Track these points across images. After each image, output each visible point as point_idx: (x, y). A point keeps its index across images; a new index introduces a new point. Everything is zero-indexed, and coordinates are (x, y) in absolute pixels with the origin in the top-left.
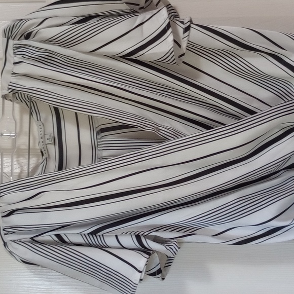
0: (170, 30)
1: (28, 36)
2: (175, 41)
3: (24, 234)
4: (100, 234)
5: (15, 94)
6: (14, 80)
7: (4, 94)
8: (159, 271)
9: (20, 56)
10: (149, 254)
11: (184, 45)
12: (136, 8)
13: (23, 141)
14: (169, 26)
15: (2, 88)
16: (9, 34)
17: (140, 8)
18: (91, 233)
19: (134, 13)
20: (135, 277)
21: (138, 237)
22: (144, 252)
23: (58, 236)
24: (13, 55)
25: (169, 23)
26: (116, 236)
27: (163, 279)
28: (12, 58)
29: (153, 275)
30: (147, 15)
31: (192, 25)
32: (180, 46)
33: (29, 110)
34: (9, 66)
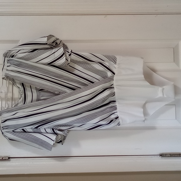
0: (64, 55)
1: (13, 57)
2: (66, 59)
3: (10, 129)
4: (39, 128)
5: (7, 77)
6: (7, 72)
7: (3, 77)
8: (61, 141)
9: (10, 64)
10: (57, 135)
11: (69, 60)
12: (52, 46)
13: (10, 95)
14: (64, 54)
15: (2, 75)
16: (5, 56)
17: (54, 47)
18: (35, 128)
19: (52, 48)
20: (52, 143)
21: (53, 129)
22: (55, 134)
23: (23, 130)
24: (7, 63)
25: (64, 53)
26: (45, 129)
27: (62, 144)
28: (6, 64)
29: (59, 143)
30: (56, 49)
31: (72, 53)
32: (68, 61)
33: (12, 83)
34: (5, 67)
